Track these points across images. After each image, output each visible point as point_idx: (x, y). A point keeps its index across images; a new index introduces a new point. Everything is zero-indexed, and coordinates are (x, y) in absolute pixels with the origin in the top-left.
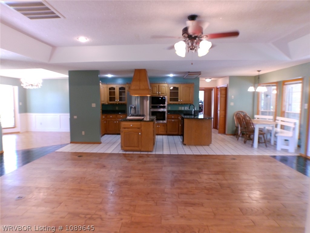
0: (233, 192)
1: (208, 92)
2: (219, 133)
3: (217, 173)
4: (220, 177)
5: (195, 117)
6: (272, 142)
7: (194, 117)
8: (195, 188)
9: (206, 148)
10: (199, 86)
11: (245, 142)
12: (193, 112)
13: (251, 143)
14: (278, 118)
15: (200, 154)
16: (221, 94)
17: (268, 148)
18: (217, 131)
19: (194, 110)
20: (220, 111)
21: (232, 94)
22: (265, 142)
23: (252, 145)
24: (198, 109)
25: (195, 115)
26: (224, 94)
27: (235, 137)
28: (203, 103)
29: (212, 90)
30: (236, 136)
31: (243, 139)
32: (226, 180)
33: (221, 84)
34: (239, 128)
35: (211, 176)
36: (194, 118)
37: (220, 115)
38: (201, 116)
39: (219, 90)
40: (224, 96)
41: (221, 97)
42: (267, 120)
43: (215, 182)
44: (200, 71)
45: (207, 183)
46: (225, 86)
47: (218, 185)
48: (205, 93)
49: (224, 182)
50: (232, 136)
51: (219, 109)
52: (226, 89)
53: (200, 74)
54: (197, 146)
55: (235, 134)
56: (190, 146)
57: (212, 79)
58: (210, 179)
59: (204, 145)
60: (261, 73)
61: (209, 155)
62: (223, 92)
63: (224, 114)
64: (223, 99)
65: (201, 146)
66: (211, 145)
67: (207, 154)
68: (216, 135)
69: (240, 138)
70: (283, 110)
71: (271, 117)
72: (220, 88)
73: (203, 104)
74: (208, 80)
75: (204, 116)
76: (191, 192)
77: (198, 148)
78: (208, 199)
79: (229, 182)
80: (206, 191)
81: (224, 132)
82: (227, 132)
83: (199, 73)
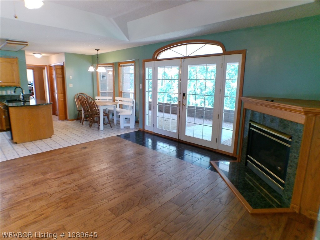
0: (96, 191)
1: (38, 70)
2: (60, 119)
3: (71, 172)
4: (76, 176)
5: (26, 104)
6: (115, 122)
7: (24, 103)
8: (47, 205)
9: (47, 141)
10: (25, 63)
11: (90, 126)
12: (21, 97)
13: (97, 126)
14: (116, 98)
15: (41, 152)
16: (56, 74)
17: (112, 128)
18: (57, 117)
19: (22, 94)
20: (57, 93)
21: (69, 74)
22: (109, 123)
23: (99, 128)
24: (28, 93)
25: (25, 101)
26: (60, 74)
27: (78, 122)
28: (33, 84)
29: (44, 69)
30: (79, 120)
31: (88, 123)
32: (84, 177)
33: (55, 61)
34: (83, 112)
35: (64, 179)
36: (24, 106)
37: (58, 99)
38: (33, 102)
39: (53, 68)
40: (61, 76)
41: (57, 78)
42: (107, 100)
43: (72, 185)
44: (26, 41)
45: (61, 192)
46: (61, 64)
47: (76, 188)
48: (34, 72)
49: (82, 181)
50: (75, 121)
51: (56, 91)
52: (62, 68)
53: (27, 45)
54: (34, 142)
55: (78, 118)
56: (24, 144)
57: (43, 55)
58: (64, 183)
59: (44, 139)
60: (99, 52)
61: (54, 150)
62: (59, 71)
63: (63, 98)
64: (60, 80)
65: (41, 141)
66: (54, 137)
67: (51, 149)
68: (57, 123)
69: (85, 122)
70: (120, 90)
71: (111, 98)
72: (55, 65)
73: (33, 86)
74: (38, 56)
75: (37, 101)
76: (43, 214)
77: (36, 143)
78: (69, 216)
79: (88, 178)
80: (63, 204)
81: (66, 118)
82: (68, 118)
83: (25, 44)
